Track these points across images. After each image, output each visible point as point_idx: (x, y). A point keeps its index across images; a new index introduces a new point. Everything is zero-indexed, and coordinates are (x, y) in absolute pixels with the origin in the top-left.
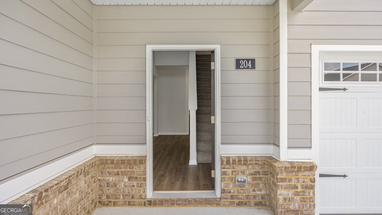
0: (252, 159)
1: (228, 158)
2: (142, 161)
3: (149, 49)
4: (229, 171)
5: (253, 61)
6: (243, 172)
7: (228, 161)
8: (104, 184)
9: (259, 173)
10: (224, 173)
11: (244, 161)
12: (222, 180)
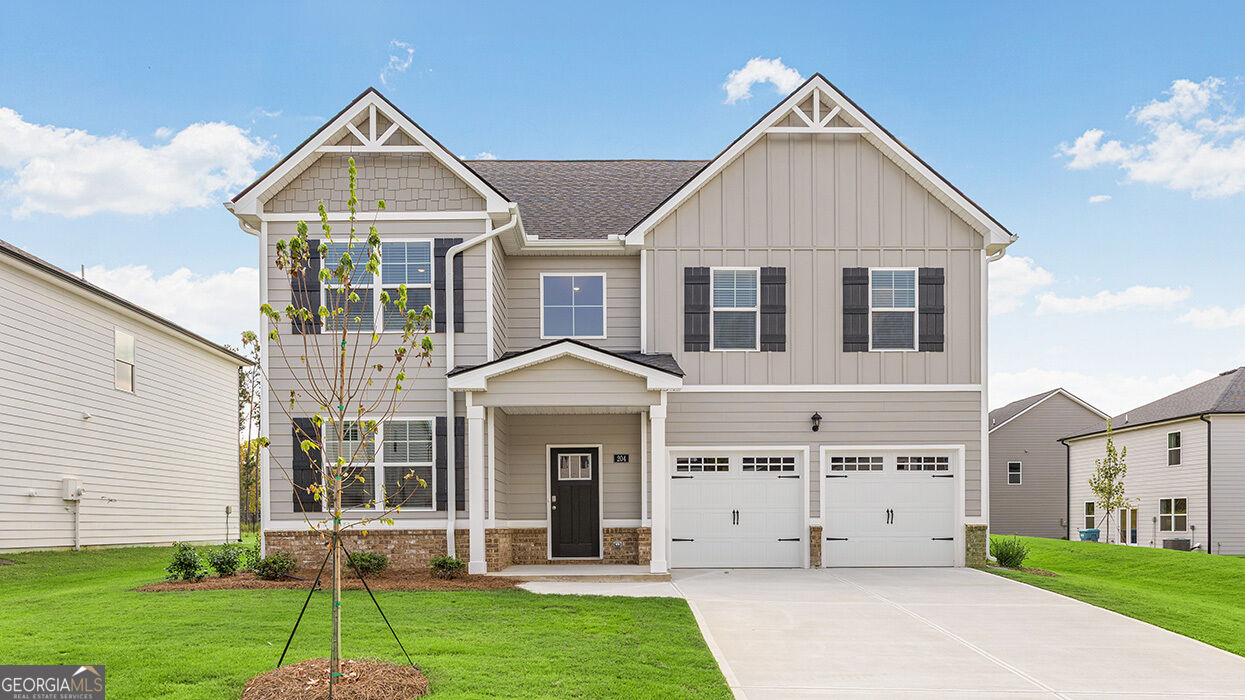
0: (625, 529)
1: (608, 529)
2: (544, 531)
3: (549, 447)
4: (609, 538)
5: (627, 456)
6: (619, 539)
7: (607, 531)
8: (516, 548)
9: (630, 539)
10: (605, 540)
11: (619, 531)
12: (604, 544)
